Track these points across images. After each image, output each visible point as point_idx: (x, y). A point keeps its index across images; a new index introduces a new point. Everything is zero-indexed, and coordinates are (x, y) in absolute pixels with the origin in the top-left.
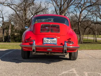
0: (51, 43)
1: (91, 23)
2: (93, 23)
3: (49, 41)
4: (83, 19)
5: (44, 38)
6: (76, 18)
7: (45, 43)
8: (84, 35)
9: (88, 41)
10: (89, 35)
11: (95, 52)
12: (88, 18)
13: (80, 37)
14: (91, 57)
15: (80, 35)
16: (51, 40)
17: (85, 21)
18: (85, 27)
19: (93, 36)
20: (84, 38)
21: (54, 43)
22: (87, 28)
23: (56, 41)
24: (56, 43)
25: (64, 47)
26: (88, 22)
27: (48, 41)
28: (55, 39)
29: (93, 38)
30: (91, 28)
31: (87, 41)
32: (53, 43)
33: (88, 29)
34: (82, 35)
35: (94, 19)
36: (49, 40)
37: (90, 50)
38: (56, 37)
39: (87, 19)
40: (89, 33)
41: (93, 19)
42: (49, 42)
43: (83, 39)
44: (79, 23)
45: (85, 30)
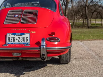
0: (20, 42)
1: (98, 7)
2: (100, 7)
3: (17, 39)
4: (90, 3)
5: (8, 35)
6: (83, 3)
7: (9, 42)
8: (92, 20)
9: (96, 26)
10: (97, 20)
11: (101, 43)
12: (95, 2)
13: (87, 21)
14: (94, 54)
15: (87, 20)
16: (20, 37)
17: (92, 5)
18: (92, 12)
19: (101, 20)
20: (91, 22)
21: (26, 42)
22: (95, 12)
23: (28, 39)
24: (28, 42)
25: (40, 49)
26: (95, 7)
27: (14, 40)
28: (27, 35)
29: (101, 22)
30: (98, 12)
31: (94, 25)
32: (23, 42)
33: (95, 14)
34: (90, 20)
35: (102, 3)
36: (17, 37)
37: (95, 40)
38: (29, 31)
39: (94, 4)
40: (96, 18)
41: (100, 3)
42: (16, 41)
43: (90, 24)
44: (86, 7)
45: (93, 14)
